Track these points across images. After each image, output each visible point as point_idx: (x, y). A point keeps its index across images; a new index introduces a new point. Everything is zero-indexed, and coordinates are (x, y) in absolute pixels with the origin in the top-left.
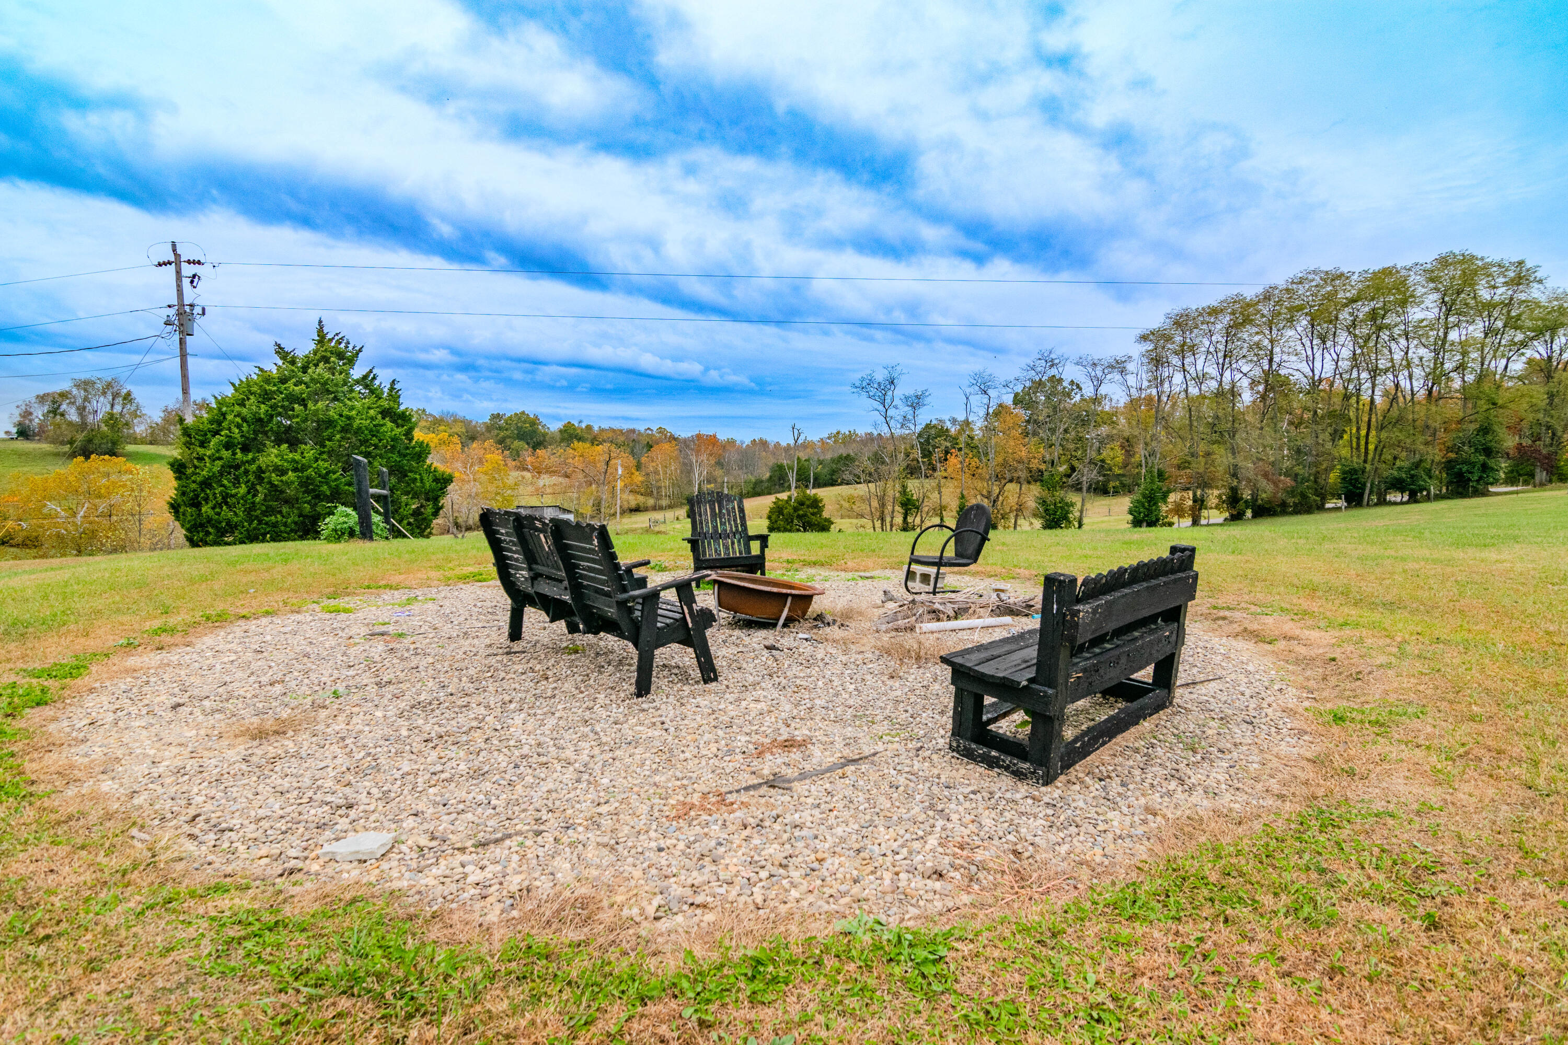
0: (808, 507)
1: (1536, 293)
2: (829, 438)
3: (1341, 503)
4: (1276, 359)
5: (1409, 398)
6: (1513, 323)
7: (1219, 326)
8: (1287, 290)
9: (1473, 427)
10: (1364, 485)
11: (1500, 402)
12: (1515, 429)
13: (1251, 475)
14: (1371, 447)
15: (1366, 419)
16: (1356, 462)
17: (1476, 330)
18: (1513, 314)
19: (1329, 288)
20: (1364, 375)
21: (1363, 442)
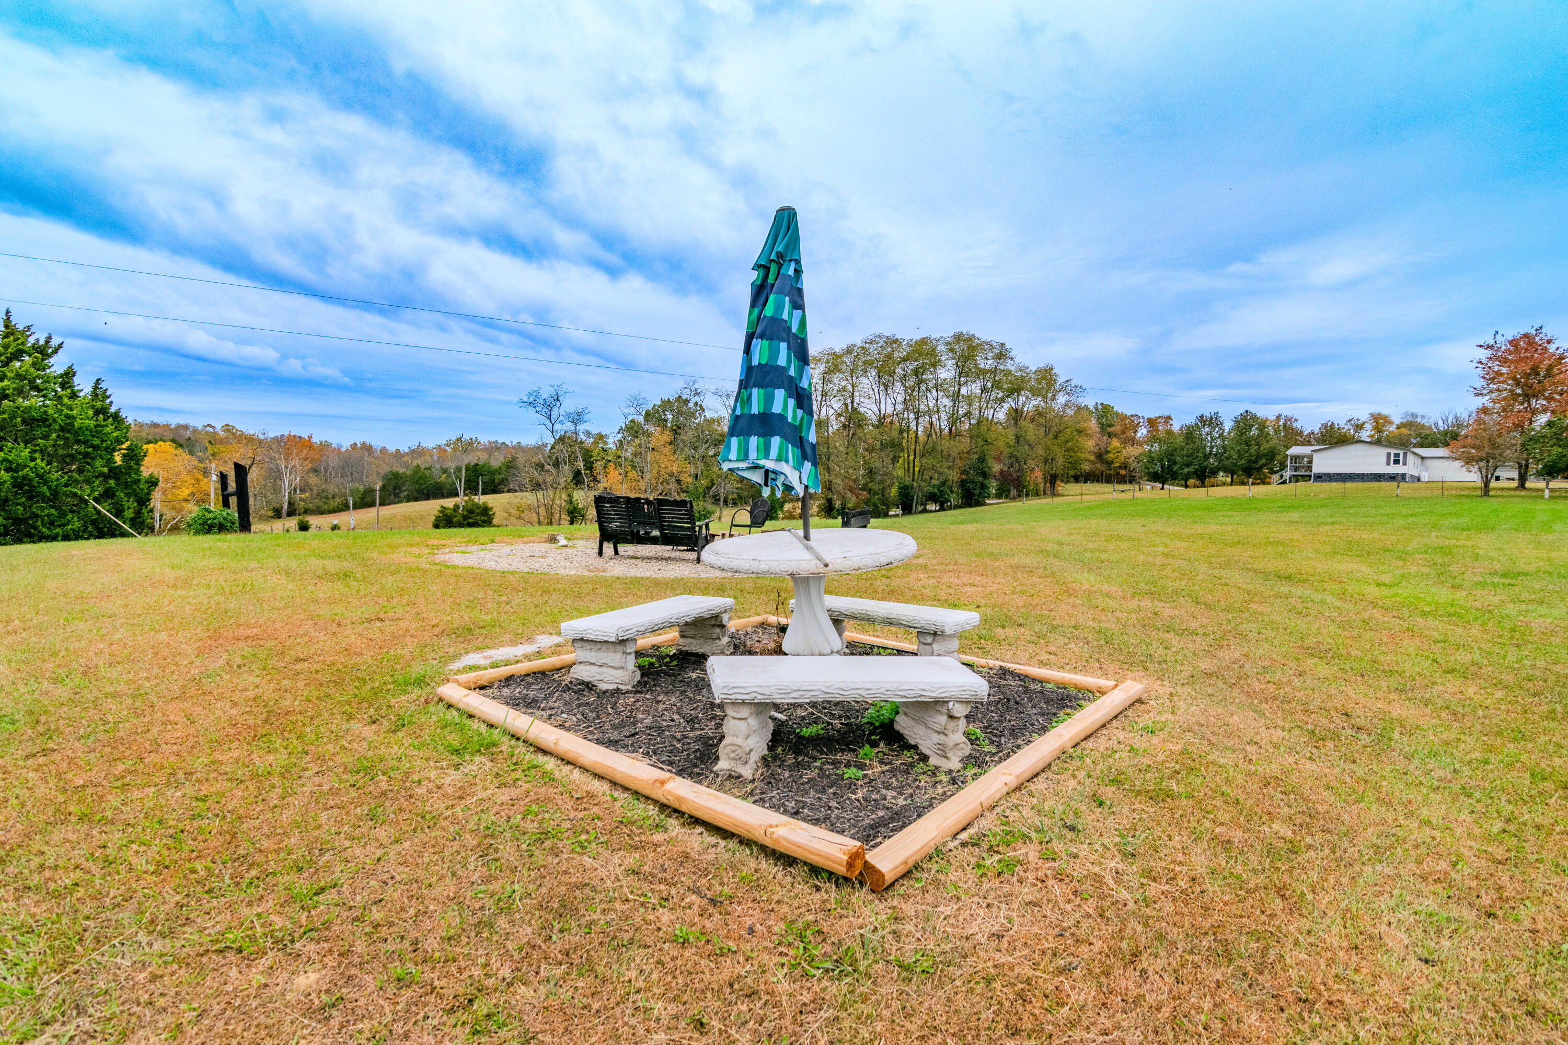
0: (478, 514)
1: (1009, 365)
2: (447, 445)
3: (899, 511)
4: (856, 400)
5: (938, 434)
6: (997, 385)
7: (817, 371)
8: (863, 348)
9: (976, 456)
10: (913, 498)
11: (990, 440)
12: (998, 459)
13: (840, 489)
14: (917, 469)
15: (913, 447)
16: (908, 480)
17: (976, 388)
18: (997, 378)
19: (889, 349)
20: (912, 416)
21: (911, 466)
